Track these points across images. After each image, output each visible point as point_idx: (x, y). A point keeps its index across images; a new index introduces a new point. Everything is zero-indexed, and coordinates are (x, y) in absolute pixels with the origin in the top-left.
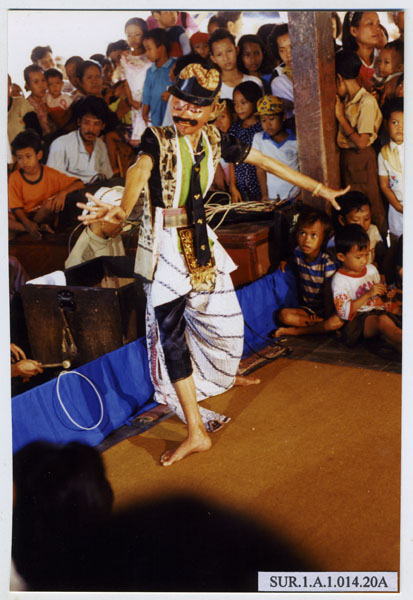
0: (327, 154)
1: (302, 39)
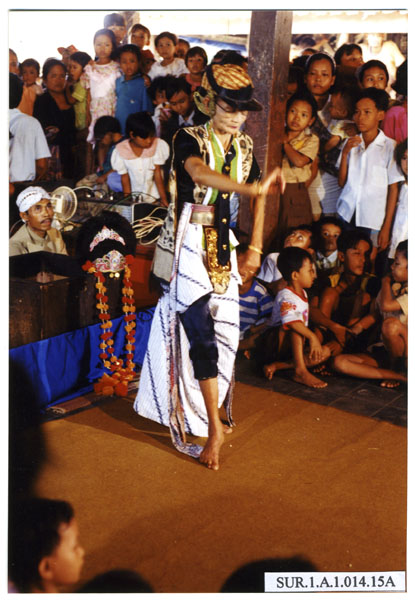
1: (259, 75)
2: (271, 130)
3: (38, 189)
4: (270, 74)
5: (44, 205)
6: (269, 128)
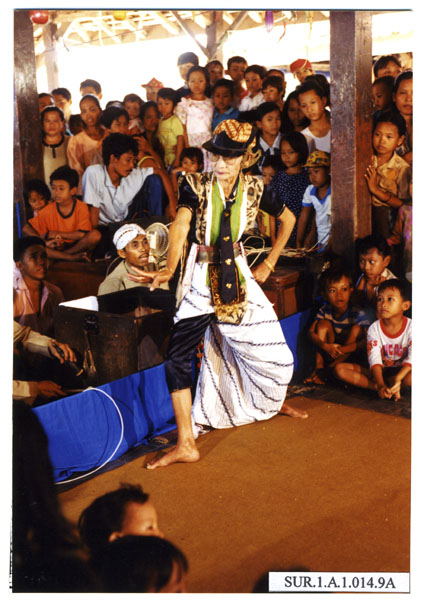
0: (358, 207)
1: (342, 97)
2: (358, 150)
3: (133, 226)
5: (140, 241)
6: (355, 149)
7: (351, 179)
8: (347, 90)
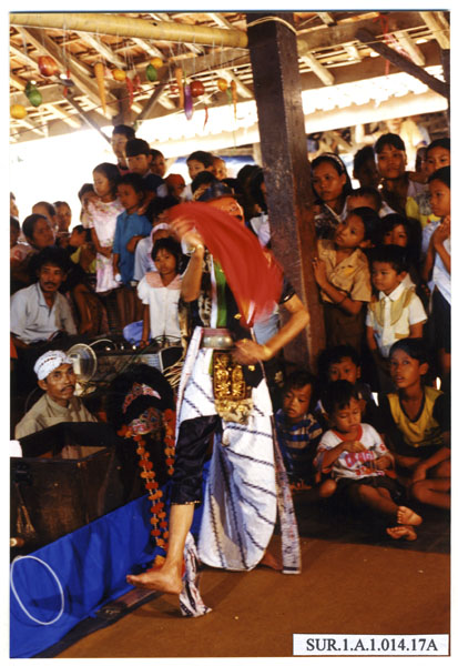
1: (278, 185)
2: (302, 243)
4: (290, 183)
6: (299, 242)
7: (298, 276)
8: (283, 176)
